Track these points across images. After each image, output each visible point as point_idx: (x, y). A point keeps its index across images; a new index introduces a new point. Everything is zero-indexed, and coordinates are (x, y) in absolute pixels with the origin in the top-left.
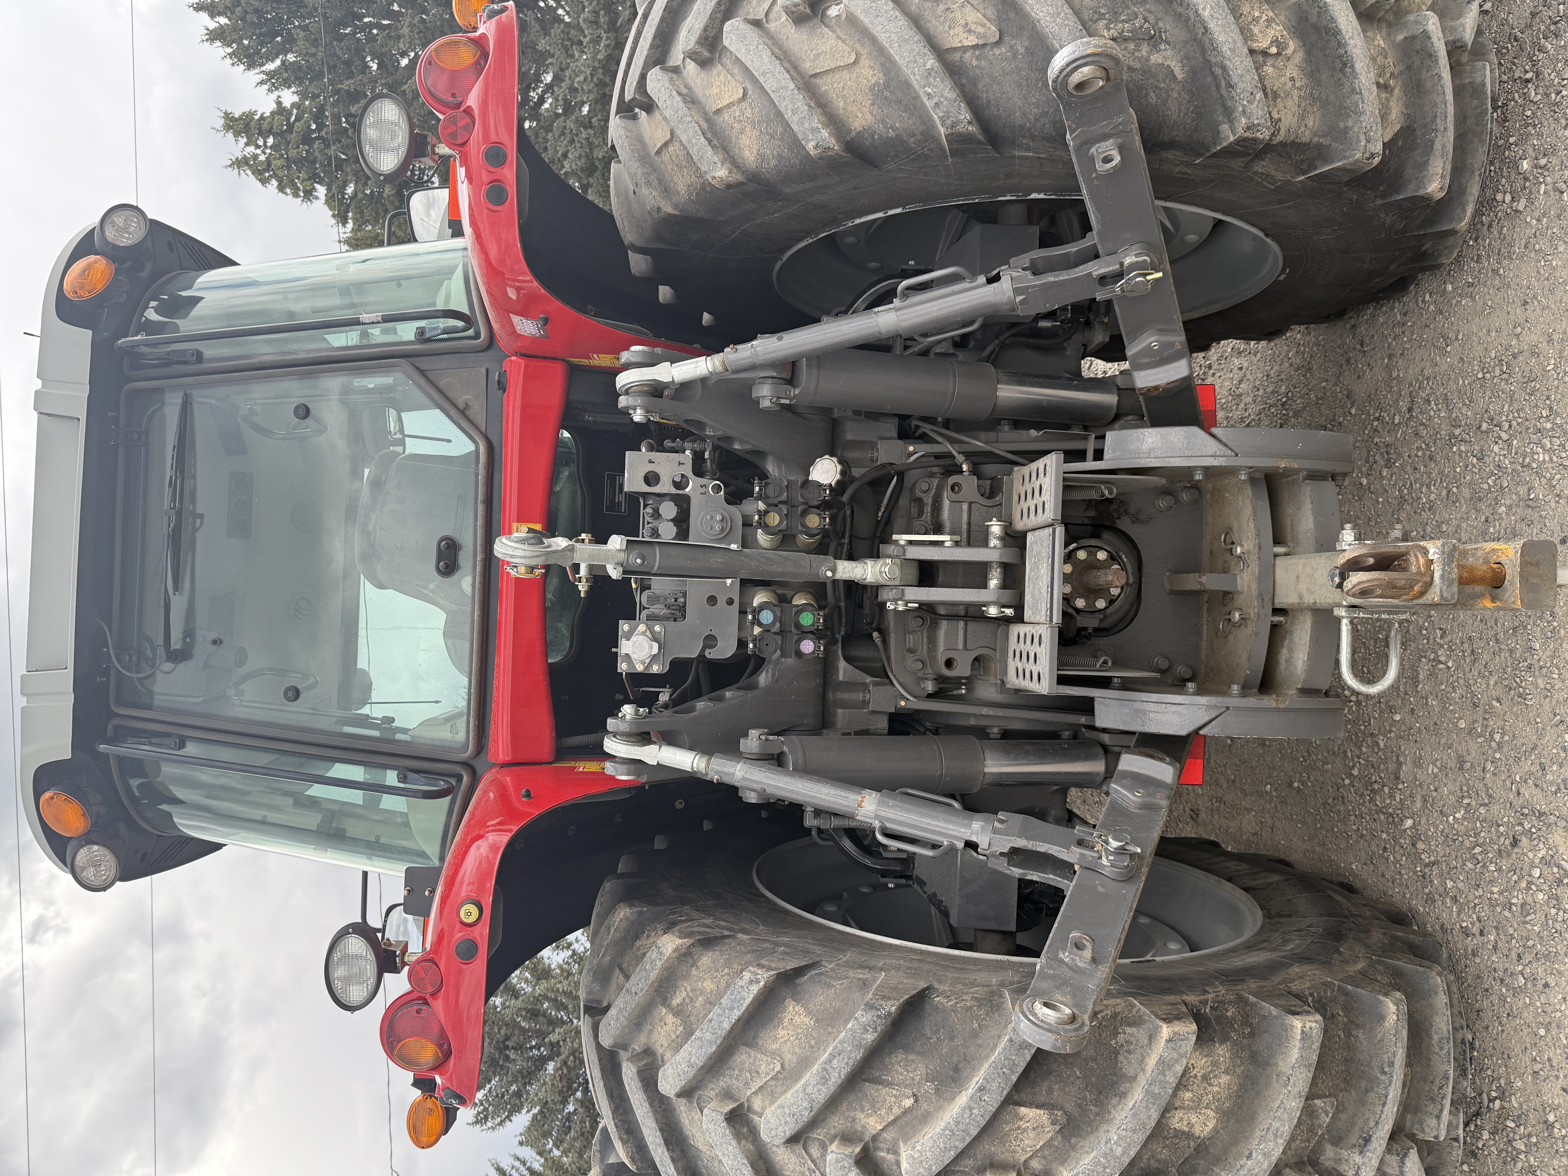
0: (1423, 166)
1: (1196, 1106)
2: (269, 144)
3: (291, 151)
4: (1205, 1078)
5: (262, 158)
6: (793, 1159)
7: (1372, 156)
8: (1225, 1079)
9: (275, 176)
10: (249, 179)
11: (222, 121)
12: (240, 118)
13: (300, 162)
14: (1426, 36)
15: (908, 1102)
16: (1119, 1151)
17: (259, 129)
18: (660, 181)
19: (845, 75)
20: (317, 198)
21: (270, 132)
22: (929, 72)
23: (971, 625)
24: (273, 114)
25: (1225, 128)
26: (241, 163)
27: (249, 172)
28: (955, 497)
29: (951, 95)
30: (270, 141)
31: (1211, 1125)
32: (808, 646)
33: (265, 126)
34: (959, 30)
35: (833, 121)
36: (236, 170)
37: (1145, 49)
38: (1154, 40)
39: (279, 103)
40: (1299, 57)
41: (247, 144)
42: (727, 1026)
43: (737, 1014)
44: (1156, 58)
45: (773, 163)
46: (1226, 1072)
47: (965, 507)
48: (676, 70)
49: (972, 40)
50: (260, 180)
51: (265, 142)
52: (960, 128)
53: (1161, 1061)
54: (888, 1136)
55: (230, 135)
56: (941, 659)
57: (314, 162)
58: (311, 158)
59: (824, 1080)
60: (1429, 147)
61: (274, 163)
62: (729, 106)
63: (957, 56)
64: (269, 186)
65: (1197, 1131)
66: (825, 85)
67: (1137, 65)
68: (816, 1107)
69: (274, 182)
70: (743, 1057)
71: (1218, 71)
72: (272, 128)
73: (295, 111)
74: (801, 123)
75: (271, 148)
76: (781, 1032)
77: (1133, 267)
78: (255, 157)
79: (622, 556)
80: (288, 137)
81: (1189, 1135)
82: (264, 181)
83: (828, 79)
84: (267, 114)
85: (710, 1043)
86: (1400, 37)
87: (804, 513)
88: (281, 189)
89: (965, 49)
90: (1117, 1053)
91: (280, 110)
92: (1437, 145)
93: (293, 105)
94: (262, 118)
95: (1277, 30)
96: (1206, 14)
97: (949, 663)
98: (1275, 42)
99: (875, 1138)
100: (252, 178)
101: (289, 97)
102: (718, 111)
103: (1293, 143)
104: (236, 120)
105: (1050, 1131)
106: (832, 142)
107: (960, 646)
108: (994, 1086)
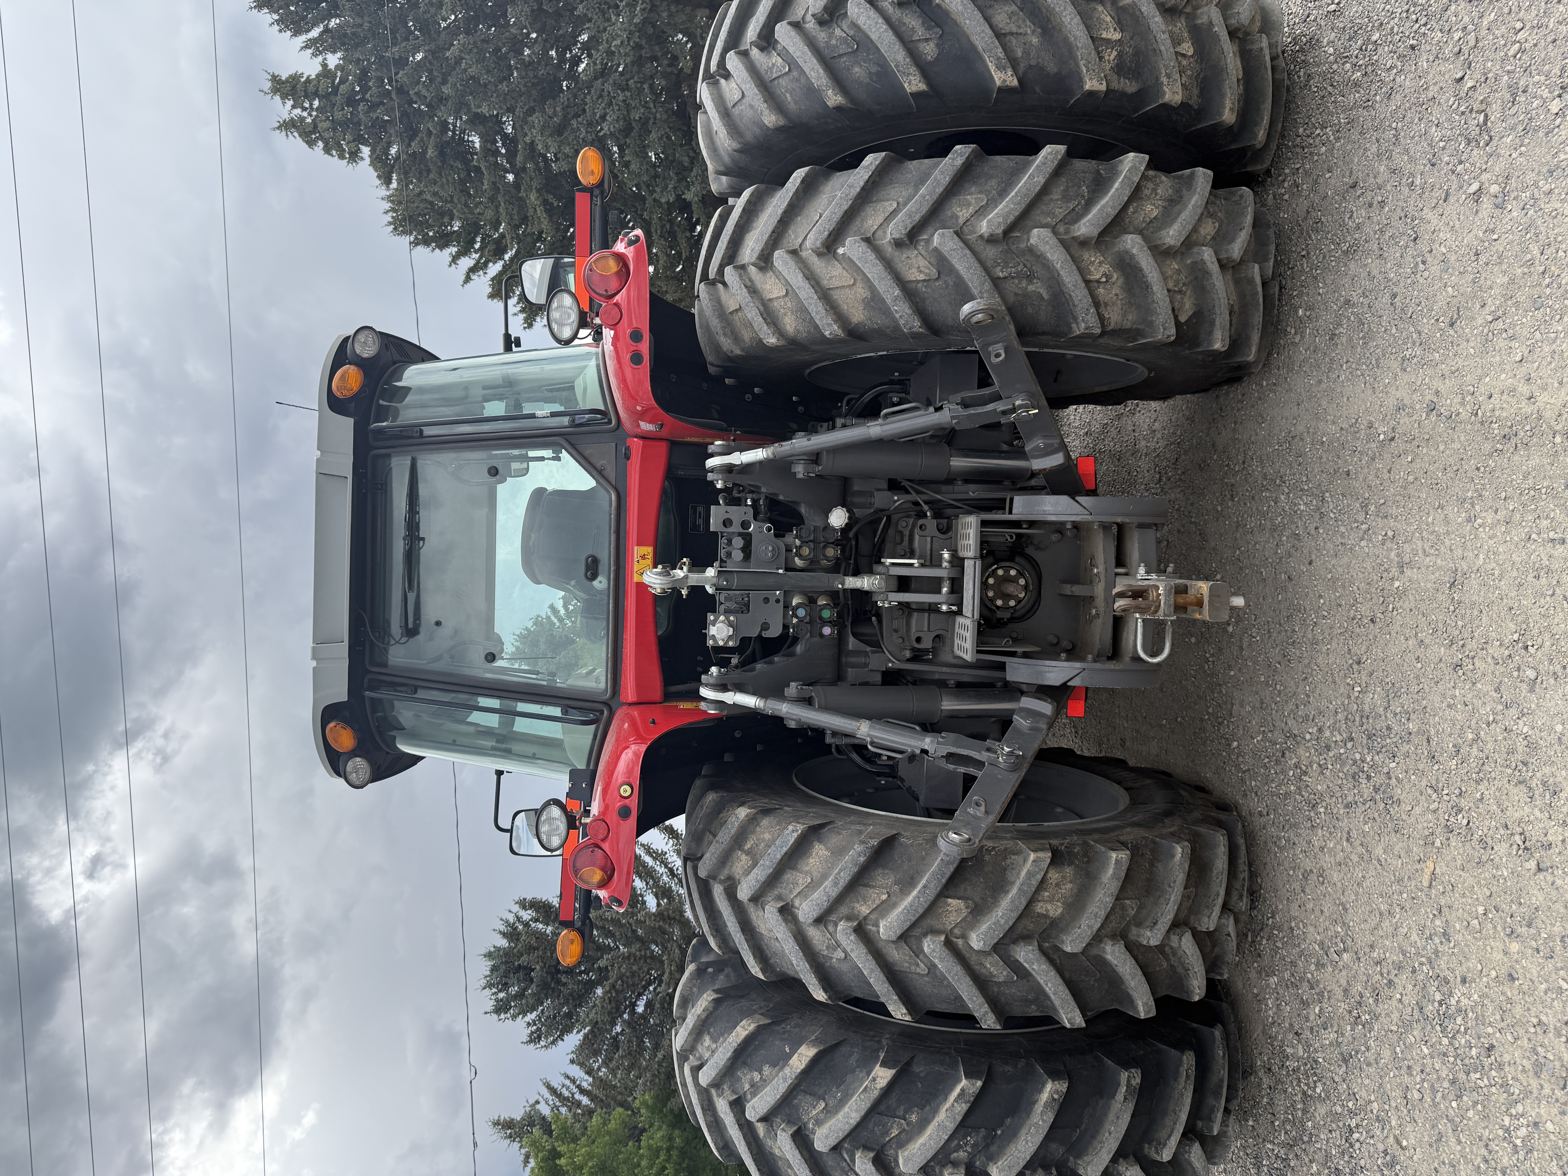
0: (1210, 333)
1: (1052, 900)
2: (315, 107)
3: (336, 113)
4: (1057, 885)
5: (309, 120)
6: (818, 933)
7: (1169, 336)
8: (1069, 886)
9: (321, 138)
10: (296, 142)
11: (269, 84)
12: (287, 81)
13: (345, 124)
14: (1203, 262)
15: (884, 897)
16: (1003, 922)
17: (305, 91)
18: (732, 332)
19: (848, 291)
20: (362, 159)
21: (316, 94)
22: (896, 298)
23: (932, 615)
24: (318, 76)
25: (1074, 326)
26: (288, 126)
27: (296, 134)
28: (922, 533)
29: (909, 311)
30: (316, 103)
31: (1059, 911)
32: (827, 631)
33: (311, 88)
34: (914, 270)
35: (840, 318)
36: (284, 133)
37: (1024, 283)
38: (1030, 278)
39: (324, 65)
40: (1120, 282)
41: (293, 107)
43: (784, 850)
44: (1031, 288)
45: (804, 335)
46: (1071, 882)
47: (929, 539)
48: (743, 267)
49: (922, 277)
50: (307, 142)
51: (311, 105)
52: (914, 330)
53: (1029, 872)
54: (872, 917)
55: (277, 98)
56: (914, 639)
57: (359, 123)
58: (356, 120)
59: (836, 885)
60: (1212, 323)
61: (320, 125)
62: (777, 298)
63: (913, 285)
64: (316, 148)
65: (1052, 914)
66: (836, 295)
67: (1020, 292)
68: (831, 900)
69: (320, 144)
70: (789, 876)
72: (317, 90)
73: (339, 73)
74: (821, 319)
75: (317, 109)
76: (811, 860)
77: (1020, 407)
78: (302, 119)
79: (715, 580)
80: (332, 98)
81: (1046, 916)
82: (311, 143)
83: (838, 292)
84: (313, 77)
85: (769, 867)
86: (1189, 262)
87: (825, 547)
88: (327, 150)
89: (918, 281)
90: (1005, 869)
91: (326, 72)
92: (1217, 322)
93: (337, 67)
94: (308, 81)
95: (1105, 268)
96: (1058, 266)
97: (918, 640)
98: (1105, 275)
99: (865, 918)
100: (299, 140)
101: (333, 60)
102: (770, 300)
103: (1120, 330)
104: (283, 83)
105: (965, 912)
106: (840, 333)
107: (926, 629)
108: (932, 885)
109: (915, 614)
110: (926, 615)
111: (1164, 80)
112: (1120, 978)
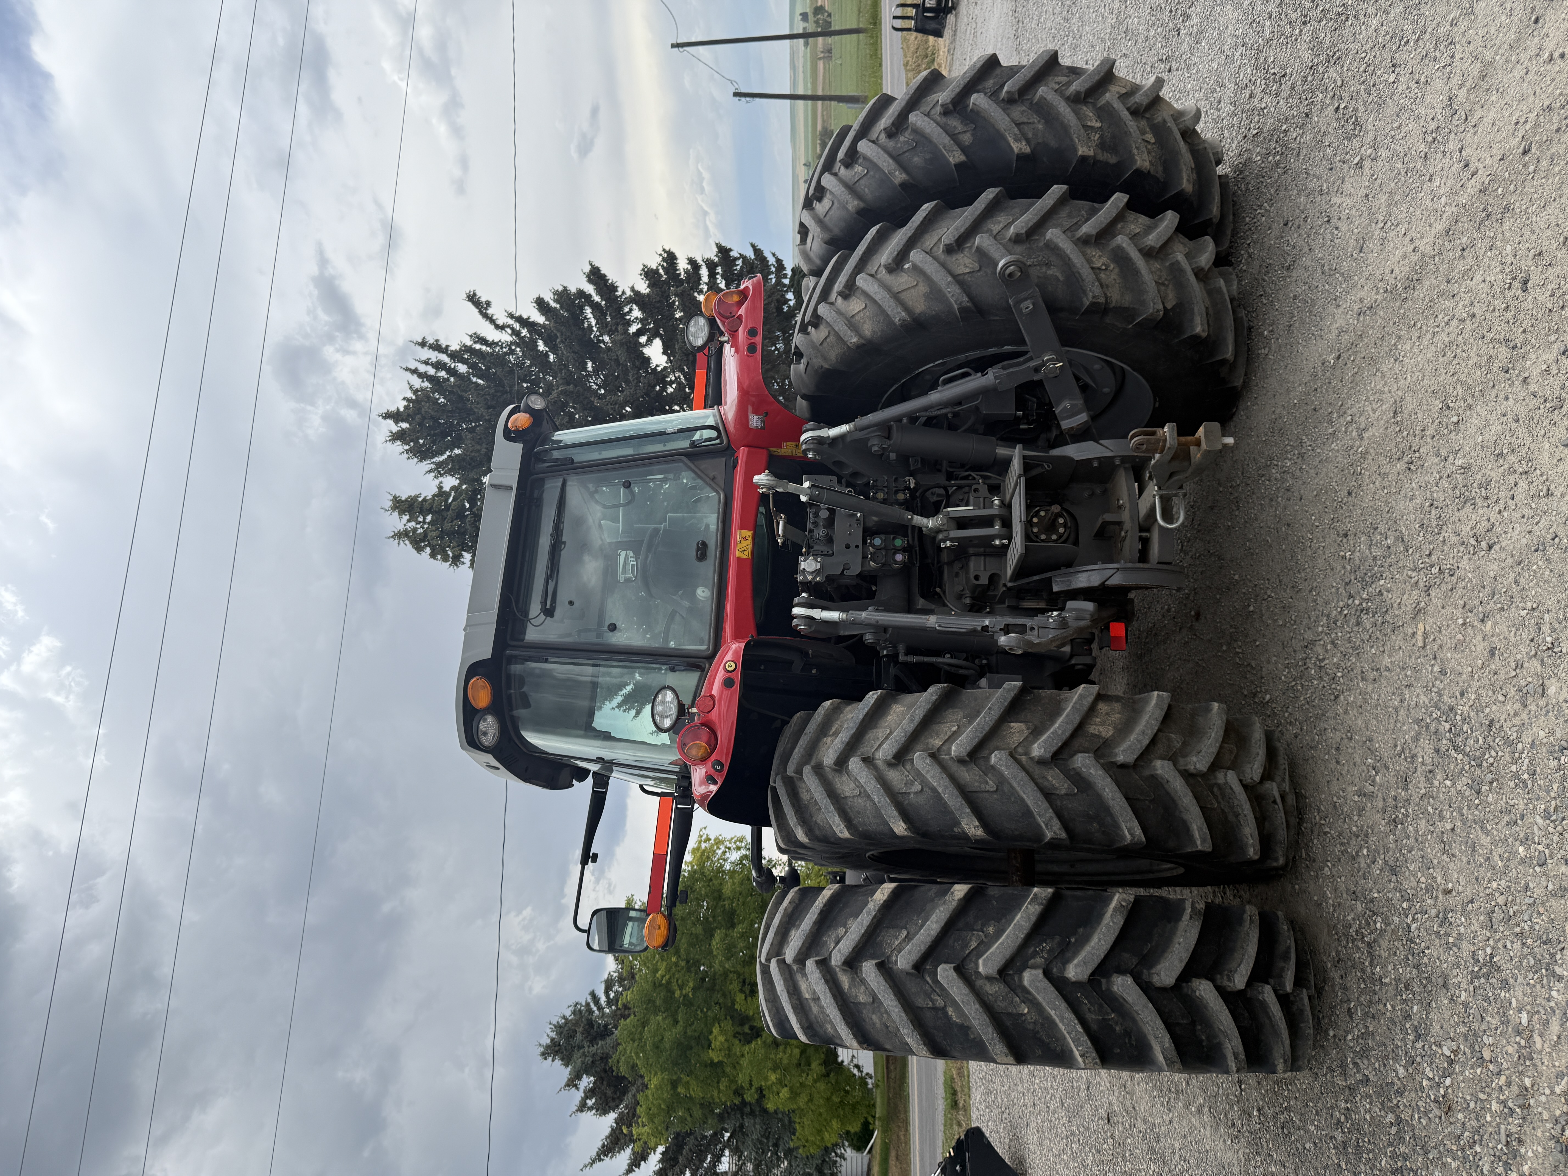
0: (1192, 320)
1: (1103, 724)
2: (427, 521)
3: (446, 525)
4: (1107, 714)
5: (420, 531)
6: (897, 773)
7: (1158, 311)
8: (1117, 716)
9: (429, 545)
10: (407, 547)
11: (391, 503)
12: (406, 500)
13: (451, 534)
14: (1178, 262)
15: (955, 729)
16: (1060, 732)
17: (421, 508)
18: (822, 356)
19: (912, 290)
20: (463, 563)
21: (430, 511)
22: (949, 283)
23: (988, 559)
24: (434, 496)
25: (1085, 299)
26: (401, 535)
27: (407, 542)
28: (975, 495)
29: (959, 291)
30: (429, 518)
31: (1111, 733)
32: (899, 557)
33: (426, 506)
34: (962, 267)
35: (906, 309)
36: (397, 541)
37: (1044, 269)
38: (1048, 265)
39: (440, 488)
40: (1117, 270)
41: (409, 521)
42: (861, 717)
43: (866, 709)
44: (1049, 272)
45: (879, 334)
46: (1119, 713)
47: (982, 500)
49: (968, 270)
50: (416, 549)
51: (424, 519)
52: (964, 304)
53: (1080, 695)
54: (944, 748)
55: (396, 514)
56: (972, 577)
57: (464, 533)
58: (462, 530)
59: (912, 721)
60: (1192, 313)
61: (430, 534)
62: (859, 312)
63: (961, 277)
64: (423, 554)
65: (1104, 734)
66: (903, 296)
67: (1041, 275)
68: (908, 734)
69: (428, 550)
70: (870, 735)
71: (1077, 275)
72: (432, 507)
73: (453, 494)
74: (892, 310)
75: (429, 523)
76: (890, 718)
77: (1048, 360)
78: (415, 530)
79: (809, 491)
80: (445, 514)
81: (1099, 736)
82: (419, 549)
83: (905, 293)
84: (430, 497)
85: (852, 728)
86: (1167, 264)
87: (896, 493)
88: (433, 556)
89: (964, 274)
90: (1060, 702)
91: (441, 493)
92: (1196, 310)
93: (453, 488)
94: (425, 500)
95: (1104, 260)
96: (1068, 252)
97: (977, 578)
98: (1104, 264)
99: (939, 749)
100: (409, 546)
101: (450, 482)
102: (853, 316)
103: (1120, 307)
104: (403, 501)
105: (1026, 733)
106: (907, 317)
107: (982, 569)
108: (996, 707)
109: (973, 558)
110: (983, 558)
111: (1135, 151)
112: (1173, 800)
